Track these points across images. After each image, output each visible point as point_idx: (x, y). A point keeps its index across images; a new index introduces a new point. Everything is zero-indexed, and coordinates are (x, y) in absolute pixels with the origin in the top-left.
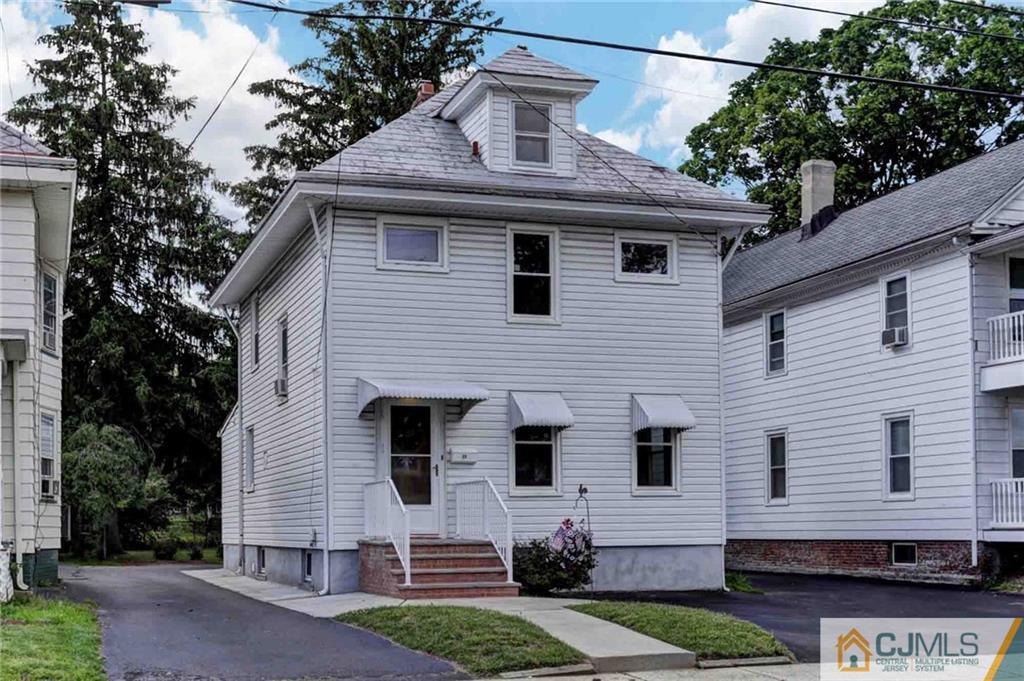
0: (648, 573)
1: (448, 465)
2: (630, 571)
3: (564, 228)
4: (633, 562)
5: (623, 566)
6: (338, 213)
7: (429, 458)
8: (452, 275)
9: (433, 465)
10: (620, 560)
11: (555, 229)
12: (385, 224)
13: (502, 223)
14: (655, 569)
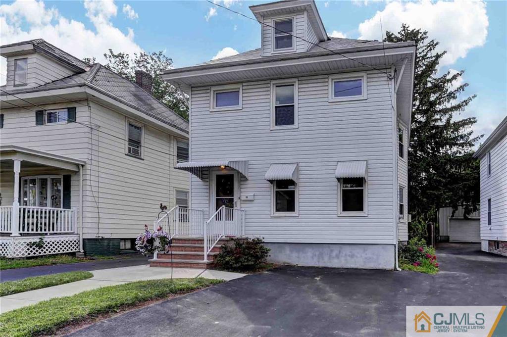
0: (348, 258)
1: (242, 202)
2: (338, 257)
3: (300, 79)
4: (340, 252)
5: (334, 254)
6: (193, 89)
7: (233, 199)
8: (244, 110)
9: (234, 202)
10: (332, 251)
11: (296, 80)
12: (214, 91)
13: (268, 82)
14: (352, 256)
